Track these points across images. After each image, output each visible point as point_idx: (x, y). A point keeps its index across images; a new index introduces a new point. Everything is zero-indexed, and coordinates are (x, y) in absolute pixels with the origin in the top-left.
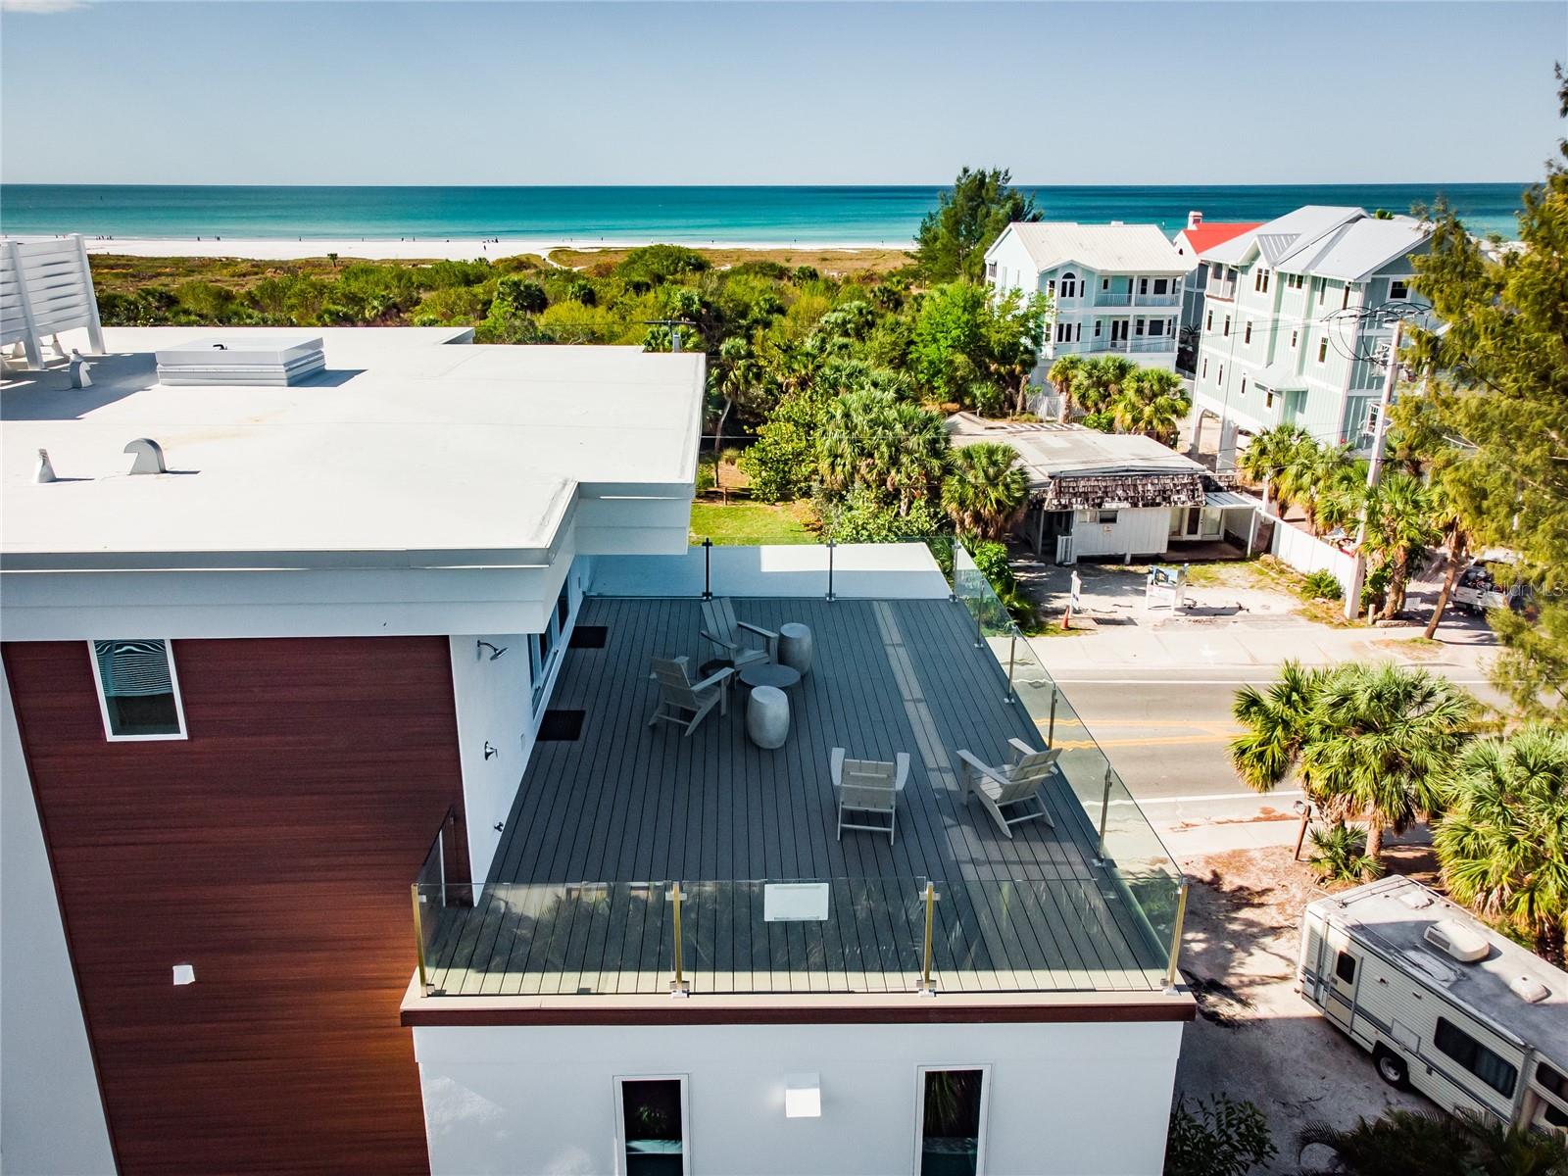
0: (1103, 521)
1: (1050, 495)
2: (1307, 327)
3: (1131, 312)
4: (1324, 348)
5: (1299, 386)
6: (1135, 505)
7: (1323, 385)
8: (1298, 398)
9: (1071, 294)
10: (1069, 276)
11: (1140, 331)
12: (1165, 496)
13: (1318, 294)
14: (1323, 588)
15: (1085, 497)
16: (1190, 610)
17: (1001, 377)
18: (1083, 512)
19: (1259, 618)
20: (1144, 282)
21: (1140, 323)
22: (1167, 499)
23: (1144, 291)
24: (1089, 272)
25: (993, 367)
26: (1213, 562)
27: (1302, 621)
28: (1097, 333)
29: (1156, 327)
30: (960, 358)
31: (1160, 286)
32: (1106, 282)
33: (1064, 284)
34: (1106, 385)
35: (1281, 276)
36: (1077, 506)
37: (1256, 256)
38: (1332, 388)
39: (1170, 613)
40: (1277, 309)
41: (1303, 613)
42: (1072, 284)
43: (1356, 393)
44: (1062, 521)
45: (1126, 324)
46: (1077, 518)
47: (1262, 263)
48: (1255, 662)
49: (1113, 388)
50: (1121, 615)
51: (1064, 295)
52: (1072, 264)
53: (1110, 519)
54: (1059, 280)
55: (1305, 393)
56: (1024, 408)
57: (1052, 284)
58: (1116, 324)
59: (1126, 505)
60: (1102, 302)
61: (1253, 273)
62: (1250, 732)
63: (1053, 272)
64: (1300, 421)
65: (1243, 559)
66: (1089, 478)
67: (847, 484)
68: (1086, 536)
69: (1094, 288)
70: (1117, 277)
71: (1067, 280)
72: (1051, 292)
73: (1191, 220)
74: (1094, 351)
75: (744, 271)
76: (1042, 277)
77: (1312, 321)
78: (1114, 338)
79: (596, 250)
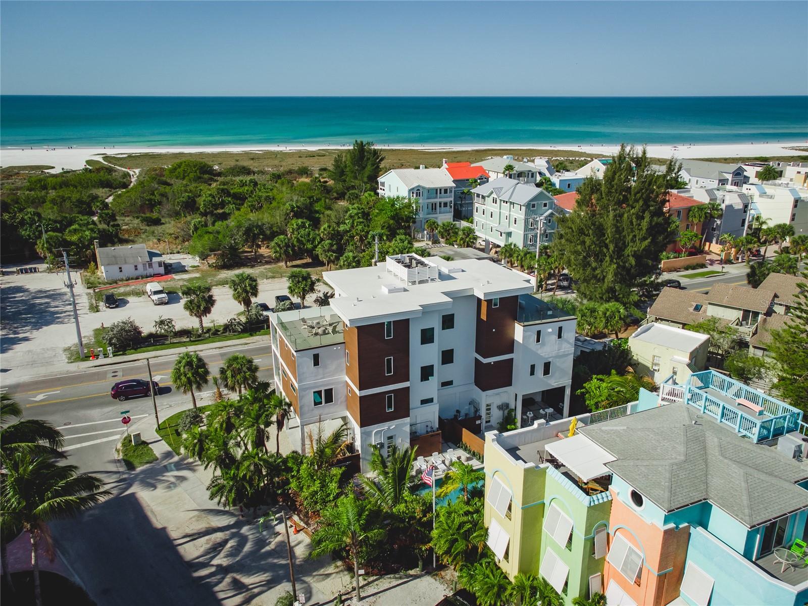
2: (510, 215)
3: (438, 200)
4: (515, 221)
5: (509, 231)
7: (515, 230)
8: (509, 234)
9: (419, 196)
11: (440, 206)
13: (512, 206)
17: (406, 227)
20: (440, 190)
21: (440, 203)
23: (441, 193)
24: (424, 188)
25: (403, 224)
28: (427, 208)
29: (445, 204)
30: (391, 222)
31: (446, 191)
32: (429, 190)
33: (417, 193)
34: (449, 230)
35: (501, 200)
37: (492, 193)
38: (519, 232)
40: (500, 209)
42: (419, 193)
43: (526, 233)
45: (435, 204)
47: (494, 195)
51: (417, 196)
52: (419, 186)
54: (415, 191)
55: (511, 233)
56: (414, 237)
57: (413, 193)
58: (432, 204)
60: (428, 198)
61: (491, 198)
63: (413, 189)
64: (510, 240)
69: (426, 194)
70: (432, 189)
71: (417, 191)
72: (413, 196)
73: (444, 162)
74: (427, 214)
75: (231, 171)
76: (410, 191)
77: (511, 213)
78: (432, 209)
79: (124, 156)
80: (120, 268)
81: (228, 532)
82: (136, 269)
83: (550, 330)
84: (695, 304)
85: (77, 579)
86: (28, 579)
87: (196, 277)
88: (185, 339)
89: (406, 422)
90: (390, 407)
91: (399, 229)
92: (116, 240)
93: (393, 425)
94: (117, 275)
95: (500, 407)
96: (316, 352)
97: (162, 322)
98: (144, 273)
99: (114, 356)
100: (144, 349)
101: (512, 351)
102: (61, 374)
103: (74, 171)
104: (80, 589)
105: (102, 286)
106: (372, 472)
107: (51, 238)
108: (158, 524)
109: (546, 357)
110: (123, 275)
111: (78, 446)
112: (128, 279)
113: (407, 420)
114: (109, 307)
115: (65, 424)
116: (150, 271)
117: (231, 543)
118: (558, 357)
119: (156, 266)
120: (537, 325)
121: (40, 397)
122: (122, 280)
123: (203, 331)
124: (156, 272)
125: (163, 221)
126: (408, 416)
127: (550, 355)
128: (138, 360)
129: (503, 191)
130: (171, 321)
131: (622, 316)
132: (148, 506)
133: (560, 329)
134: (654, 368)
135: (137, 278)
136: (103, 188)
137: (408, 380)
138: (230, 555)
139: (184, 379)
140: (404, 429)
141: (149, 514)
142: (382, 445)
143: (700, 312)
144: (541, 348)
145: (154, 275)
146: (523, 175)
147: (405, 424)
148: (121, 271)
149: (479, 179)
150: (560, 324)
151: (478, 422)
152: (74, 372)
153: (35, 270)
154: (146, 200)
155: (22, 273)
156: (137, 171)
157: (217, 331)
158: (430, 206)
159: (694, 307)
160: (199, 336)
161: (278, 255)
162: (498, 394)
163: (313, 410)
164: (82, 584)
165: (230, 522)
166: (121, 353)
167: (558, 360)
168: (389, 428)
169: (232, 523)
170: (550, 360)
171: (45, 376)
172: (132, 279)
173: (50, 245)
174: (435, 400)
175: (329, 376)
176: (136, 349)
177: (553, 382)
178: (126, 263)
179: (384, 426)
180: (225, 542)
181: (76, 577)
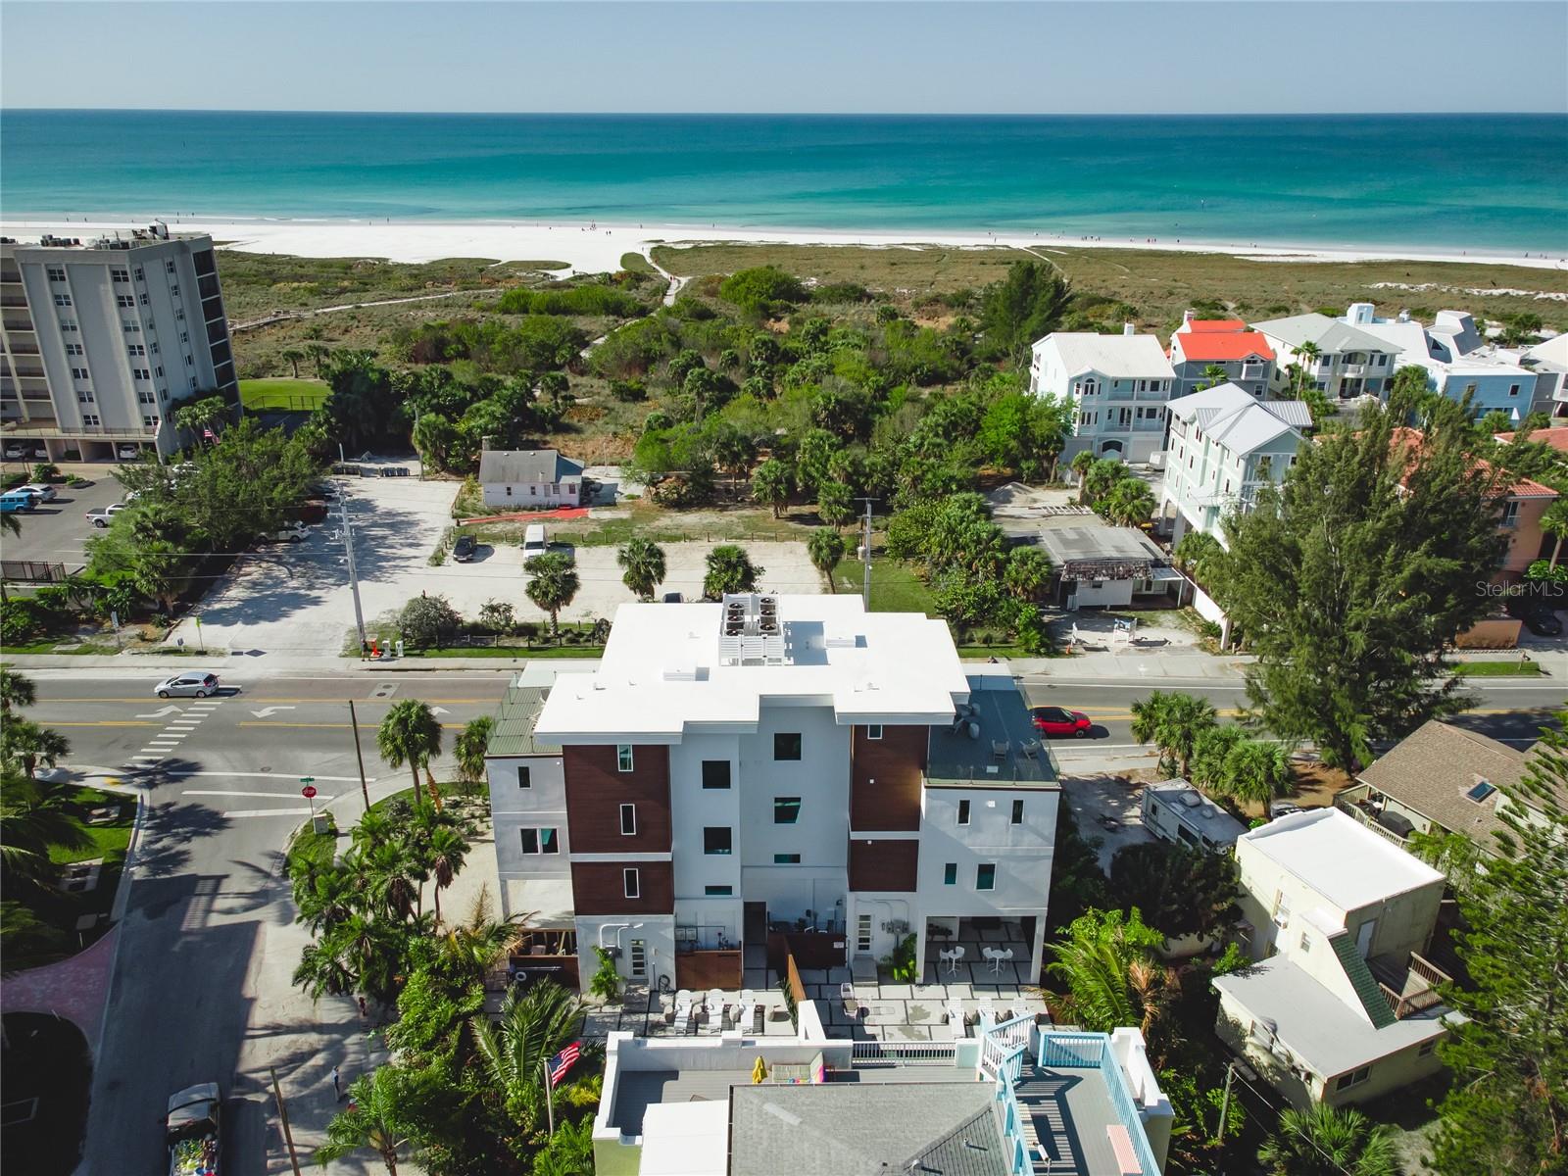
0: (1094, 587)
1: (1064, 573)
2: (1220, 470)
3: (1133, 405)
4: (1228, 485)
6: (1112, 578)
8: (1214, 511)
9: (1092, 393)
10: (1091, 380)
11: (1140, 416)
12: (1129, 573)
13: (1226, 452)
14: (1211, 630)
15: (1084, 574)
16: (1138, 643)
17: (1040, 457)
18: (1083, 582)
19: (1175, 648)
20: (1144, 382)
21: (1140, 411)
22: (1131, 576)
23: (1143, 389)
24: (1103, 378)
25: (1035, 451)
26: (1156, 609)
27: (1198, 651)
28: (1110, 417)
29: (1151, 413)
30: (1013, 443)
31: (1155, 385)
32: (1116, 383)
33: (1087, 387)
34: (1107, 480)
35: (1207, 437)
36: (1080, 579)
37: (1195, 418)
39: (1126, 645)
40: (1206, 454)
41: (1199, 645)
42: (1092, 387)
44: (1071, 586)
45: (1129, 413)
46: (1079, 586)
47: (1198, 424)
48: (1166, 675)
49: (1110, 483)
50: (1101, 645)
51: (1086, 393)
52: (1092, 373)
53: (1099, 586)
54: (1083, 384)
55: (1218, 508)
56: (1055, 478)
57: (1078, 386)
58: (1122, 411)
59: (1108, 579)
60: (1113, 398)
61: (1195, 428)
62: (1138, 719)
63: (1079, 378)
65: (1175, 608)
66: (1086, 564)
67: (949, 563)
68: (1084, 595)
69: (1107, 390)
70: (1125, 380)
71: (1089, 384)
72: (1077, 392)
73: (1185, 317)
74: (1106, 430)
75: (830, 293)
76: (1072, 381)
77: (1224, 467)
78: (1122, 420)
79: (688, 246)
80: (509, 489)
81: (326, 1037)
82: (533, 493)
83: (992, 804)
84: (1478, 779)
85: (96, 1051)
86: (35, 1032)
87: (621, 520)
88: (523, 643)
89: (665, 921)
90: (632, 891)
91: (1027, 459)
92: (549, 427)
93: (640, 921)
94: (504, 500)
95: (891, 927)
96: (524, 763)
97: (493, 609)
98: (545, 501)
99: (405, 656)
100: (453, 650)
101: (916, 827)
102: (321, 674)
103: (590, 276)
104: (90, 1069)
105: (476, 516)
106: (594, 995)
107: (428, 425)
108: (249, 991)
109: (984, 853)
110: (513, 501)
111: (252, 813)
112: (518, 509)
113: (670, 919)
114: (456, 559)
115: (263, 770)
116: (555, 499)
117: (319, 1060)
118: (1011, 857)
119: (565, 491)
120: (963, 788)
121: (266, 712)
122: (508, 509)
123: (556, 632)
124: (565, 501)
125: (649, 391)
126: (670, 912)
127: (994, 853)
128: (434, 670)
129: (1218, 417)
130: (509, 608)
131: (1276, 775)
132: (262, 951)
133: (1018, 805)
134: (1277, 918)
135: (532, 509)
136: (607, 314)
137: (668, 849)
138: (304, 1082)
139: (389, 747)
140: (662, 933)
141: (253, 967)
142: (618, 953)
143: (1483, 804)
144: (969, 833)
145: (561, 505)
146: (1359, 358)
147: (666, 926)
148: (509, 494)
149: (1248, 362)
150: (1019, 795)
151: (837, 945)
152: (338, 675)
153: (403, 473)
154: (641, 350)
155: (387, 476)
156: (684, 280)
157: (581, 635)
158: (1117, 415)
159: (1473, 787)
160: (547, 640)
161: (762, 494)
162: (884, 901)
163: (521, 859)
164: (98, 1061)
165: (342, 1018)
166: (418, 652)
167: (1012, 864)
168: (631, 926)
169: (343, 1021)
170: (992, 861)
171: (298, 674)
172: (524, 509)
173: (424, 435)
174: (736, 891)
175: (550, 808)
176: (439, 648)
177: (1002, 904)
178: (517, 481)
179: (623, 921)
180: (313, 1053)
181: (100, 1047)
